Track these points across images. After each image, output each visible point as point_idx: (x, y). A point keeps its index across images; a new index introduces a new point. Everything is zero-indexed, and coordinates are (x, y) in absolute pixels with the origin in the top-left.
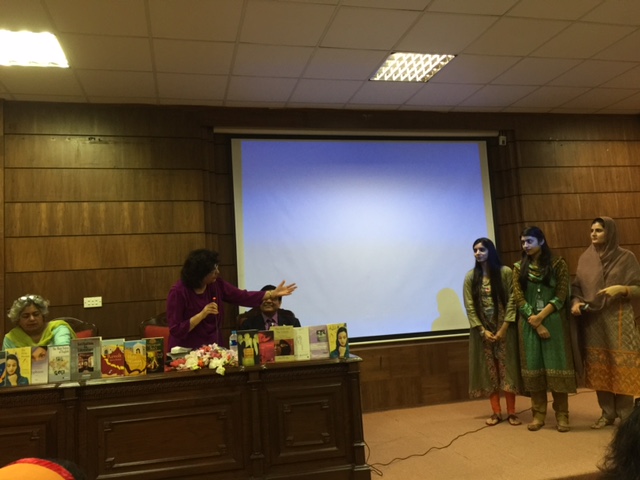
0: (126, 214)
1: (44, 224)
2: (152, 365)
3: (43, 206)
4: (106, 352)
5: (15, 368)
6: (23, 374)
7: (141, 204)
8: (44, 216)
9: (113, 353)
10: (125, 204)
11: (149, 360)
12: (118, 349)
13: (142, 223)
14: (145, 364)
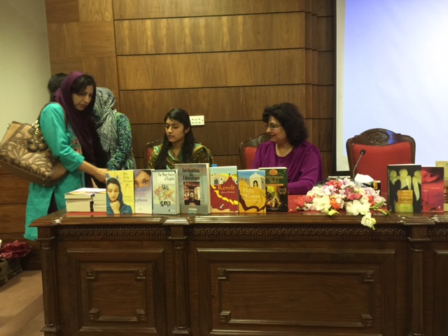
0: (225, 29)
1: (150, 42)
2: (272, 202)
3: (148, 22)
4: (216, 181)
5: (117, 194)
6: (126, 202)
7: (240, 18)
8: (149, 33)
9: (225, 184)
10: (224, 19)
11: (269, 196)
12: (230, 179)
13: (241, 40)
14: (264, 200)
